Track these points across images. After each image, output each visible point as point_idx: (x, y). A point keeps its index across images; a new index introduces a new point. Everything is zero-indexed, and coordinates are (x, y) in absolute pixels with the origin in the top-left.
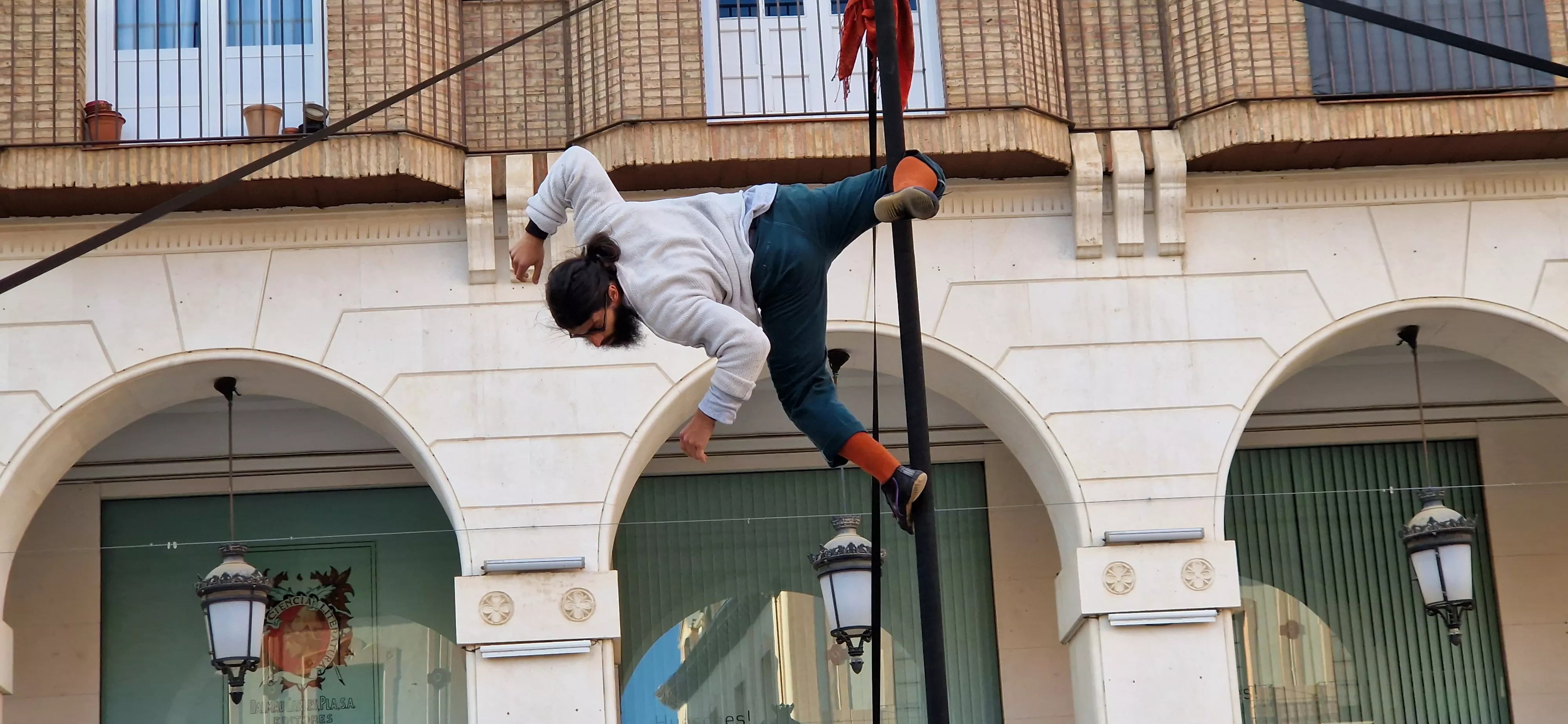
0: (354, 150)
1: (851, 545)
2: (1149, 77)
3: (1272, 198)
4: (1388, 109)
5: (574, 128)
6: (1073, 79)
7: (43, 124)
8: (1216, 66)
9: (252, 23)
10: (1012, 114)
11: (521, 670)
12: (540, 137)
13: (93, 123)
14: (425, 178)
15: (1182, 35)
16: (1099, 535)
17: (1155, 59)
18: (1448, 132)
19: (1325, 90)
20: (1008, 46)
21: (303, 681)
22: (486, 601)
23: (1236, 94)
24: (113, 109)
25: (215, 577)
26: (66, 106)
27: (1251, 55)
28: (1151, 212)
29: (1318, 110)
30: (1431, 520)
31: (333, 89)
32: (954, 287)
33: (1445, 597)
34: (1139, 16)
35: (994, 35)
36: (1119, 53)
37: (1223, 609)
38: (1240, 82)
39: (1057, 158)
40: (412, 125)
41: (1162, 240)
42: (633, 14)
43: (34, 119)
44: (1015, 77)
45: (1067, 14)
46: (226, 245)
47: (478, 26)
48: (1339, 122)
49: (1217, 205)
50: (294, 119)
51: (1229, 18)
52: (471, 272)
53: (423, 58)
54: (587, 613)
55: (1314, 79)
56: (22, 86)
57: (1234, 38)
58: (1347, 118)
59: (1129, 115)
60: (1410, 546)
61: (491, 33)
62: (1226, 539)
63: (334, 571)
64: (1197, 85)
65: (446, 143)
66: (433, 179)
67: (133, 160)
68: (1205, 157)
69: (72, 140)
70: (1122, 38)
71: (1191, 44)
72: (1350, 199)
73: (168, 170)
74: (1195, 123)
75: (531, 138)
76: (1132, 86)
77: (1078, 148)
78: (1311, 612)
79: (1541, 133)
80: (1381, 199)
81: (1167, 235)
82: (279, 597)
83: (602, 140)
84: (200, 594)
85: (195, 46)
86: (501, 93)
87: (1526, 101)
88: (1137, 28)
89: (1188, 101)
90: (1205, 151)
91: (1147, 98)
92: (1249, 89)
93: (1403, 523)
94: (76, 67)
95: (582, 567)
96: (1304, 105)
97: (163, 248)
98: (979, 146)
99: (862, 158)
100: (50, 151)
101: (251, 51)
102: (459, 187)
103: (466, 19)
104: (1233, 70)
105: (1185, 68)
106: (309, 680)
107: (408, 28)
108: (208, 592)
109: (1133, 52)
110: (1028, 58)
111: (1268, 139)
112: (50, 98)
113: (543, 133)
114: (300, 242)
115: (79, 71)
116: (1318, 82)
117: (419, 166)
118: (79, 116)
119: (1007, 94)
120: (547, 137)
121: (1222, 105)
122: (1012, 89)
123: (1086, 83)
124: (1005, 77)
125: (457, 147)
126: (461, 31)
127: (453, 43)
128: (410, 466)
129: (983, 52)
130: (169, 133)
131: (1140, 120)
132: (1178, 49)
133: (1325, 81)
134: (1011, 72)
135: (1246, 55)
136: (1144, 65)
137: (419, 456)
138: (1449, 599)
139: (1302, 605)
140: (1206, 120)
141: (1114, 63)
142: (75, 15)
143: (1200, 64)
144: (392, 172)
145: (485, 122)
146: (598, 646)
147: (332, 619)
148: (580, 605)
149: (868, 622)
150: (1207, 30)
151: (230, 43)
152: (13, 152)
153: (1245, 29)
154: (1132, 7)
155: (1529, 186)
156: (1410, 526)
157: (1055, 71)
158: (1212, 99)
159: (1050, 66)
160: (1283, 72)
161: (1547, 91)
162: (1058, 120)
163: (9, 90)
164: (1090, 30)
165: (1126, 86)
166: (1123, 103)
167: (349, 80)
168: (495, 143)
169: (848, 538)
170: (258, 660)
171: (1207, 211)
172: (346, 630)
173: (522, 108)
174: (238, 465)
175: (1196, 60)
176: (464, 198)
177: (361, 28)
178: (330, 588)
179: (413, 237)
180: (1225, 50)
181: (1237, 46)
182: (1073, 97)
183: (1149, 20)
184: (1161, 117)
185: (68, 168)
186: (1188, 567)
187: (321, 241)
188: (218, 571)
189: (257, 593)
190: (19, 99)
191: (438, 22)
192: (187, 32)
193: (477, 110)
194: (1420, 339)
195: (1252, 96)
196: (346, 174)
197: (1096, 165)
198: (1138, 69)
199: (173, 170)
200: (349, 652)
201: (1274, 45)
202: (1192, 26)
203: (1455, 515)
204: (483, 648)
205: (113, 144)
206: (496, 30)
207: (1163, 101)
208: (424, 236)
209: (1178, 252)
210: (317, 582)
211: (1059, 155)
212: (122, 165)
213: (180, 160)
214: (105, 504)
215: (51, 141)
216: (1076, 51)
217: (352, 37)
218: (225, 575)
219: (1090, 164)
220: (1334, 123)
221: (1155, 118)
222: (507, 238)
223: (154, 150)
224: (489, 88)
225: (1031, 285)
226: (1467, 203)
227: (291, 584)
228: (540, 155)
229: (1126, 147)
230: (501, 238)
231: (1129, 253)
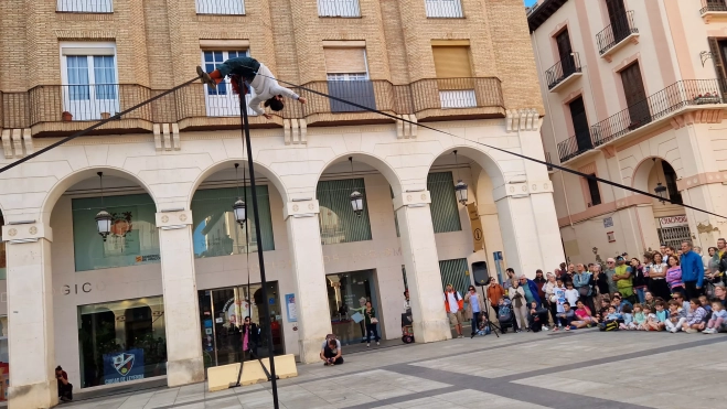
0: (127, 122)
1: (240, 203)
2: (299, 109)
3: (324, 132)
4: (346, 114)
5: (178, 118)
7: (53, 117)
8: (312, 106)
9: (102, 94)
12: (170, 120)
13: (65, 116)
14: (144, 128)
16: (291, 199)
18: (357, 119)
22: (162, 218)
23: (316, 111)
24: (70, 113)
25: (99, 215)
26: (58, 113)
27: (319, 104)
28: (300, 135)
29: (332, 114)
30: (355, 194)
31: (122, 109)
32: (260, 151)
33: (357, 209)
36: (292, 103)
37: (316, 213)
38: (317, 109)
40: (141, 117)
42: (189, 94)
43: (51, 115)
46: (98, 143)
49: (313, 134)
50: (113, 115)
51: (314, 96)
52: (156, 148)
54: (185, 219)
56: (47, 108)
57: (316, 102)
58: (338, 116)
59: (295, 115)
60: (351, 199)
62: (316, 199)
63: (127, 212)
64: (309, 110)
65: (149, 121)
66: (146, 129)
67: (75, 125)
69: (60, 120)
72: (339, 132)
73: (84, 127)
74: (308, 117)
75: (168, 120)
76: (295, 110)
77: (285, 122)
79: (374, 119)
80: (344, 132)
81: (303, 140)
82: (115, 218)
83: (184, 121)
85: (88, 99)
86: (161, 110)
87: (371, 113)
89: (307, 113)
90: (310, 123)
91: (298, 112)
92: (319, 110)
95: (184, 210)
96: (329, 114)
97: (83, 144)
98: (264, 122)
100: (55, 123)
101: (102, 100)
102: (152, 130)
104: (315, 107)
105: (306, 107)
106: (122, 235)
107: (138, 96)
108: (97, 218)
111: (323, 120)
112: (54, 111)
114: (115, 142)
115: (61, 104)
116: (332, 110)
117: (143, 126)
118: (61, 115)
120: (172, 120)
121: (313, 114)
125: (151, 122)
128: (144, 189)
130: (83, 119)
131: (297, 116)
136: (297, 106)
137: (146, 187)
140: (310, 117)
142: (59, 92)
143: (309, 106)
144: (137, 127)
145: (158, 117)
146: (188, 226)
147: (128, 222)
148: (183, 217)
149: (244, 218)
150: (310, 98)
151: (97, 99)
152: (46, 123)
153: (317, 98)
155: (372, 130)
156: (351, 195)
158: (311, 112)
160: (325, 108)
162: (280, 118)
163: (44, 109)
166: (294, 113)
167: (125, 107)
168: (160, 121)
169: (240, 201)
170: (110, 232)
171: (311, 135)
172: (131, 224)
173: (166, 114)
174: (103, 190)
176: (154, 133)
177: (128, 96)
178: (127, 216)
179: (142, 141)
180: (313, 102)
185: (59, 127)
186: (309, 205)
187: (121, 142)
189: (109, 218)
190: (46, 111)
192: (86, 96)
193: (156, 114)
194: (353, 159)
195: (319, 112)
196: (126, 128)
197: (288, 126)
201: (323, 102)
203: (359, 193)
204: (162, 227)
205: (70, 121)
207: (302, 113)
208: (144, 141)
209: (305, 143)
210: (124, 214)
211: (281, 124)
212: (72, 126)
213: (86, 124)
214: (73, 199)
215: (55, 121)
217: (126, 98)
218: (101, 214)
220: (335, 117)
221: (300, 116)
223: (80, 123)
224: (158, 109)
225: (276, 150)
226: (361, 133)
227: (117, 215)
228: (170, 124)
229: (294, 122)
230: (163, 142)
231: (296, 143)
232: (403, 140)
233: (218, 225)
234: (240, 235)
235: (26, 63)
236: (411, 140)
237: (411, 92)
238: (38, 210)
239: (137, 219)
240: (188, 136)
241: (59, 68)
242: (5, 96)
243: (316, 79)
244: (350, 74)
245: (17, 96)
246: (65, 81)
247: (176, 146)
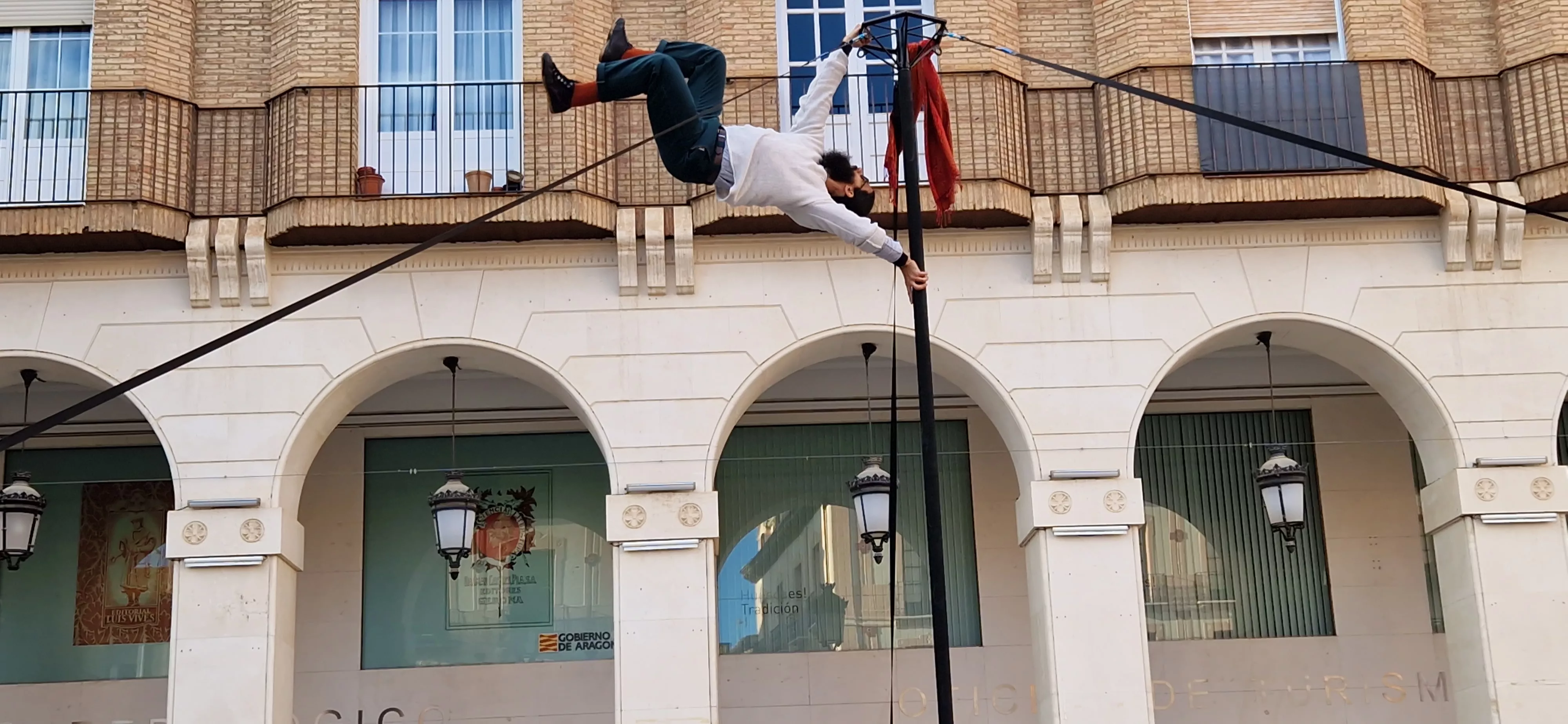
0: (541, 202)
1: (875, 476)
2: (1087, 158)
3: (1171, 243)
4: (1253, 181)
5: (692, 190)
6: (1033, 160)
7: (328, 182)
8: (1134, 151)
9: (473, 114)
10: (991, 183)
11: (650, 558)
12: (669, 196)
13: (362, 182)
14: (590, 223)
15: (1110, 130)
16: (1046, 473)
17: (1091, 145)
18: (1294, 198)
19: (1209, 168)
20: (989, 137)
21: (500, 564)
22: (627, 512)
23: (1147, 170)
24: (377, 172)
25: (441, 493)
26: (344, 170)
27: (1158, 143)
28: (1086, 251)
29: (1204, 181)
30: (1276, 466)
31: (527, 161)
32: (949, 302)
33: (1284, 519)
34: (1081, 116)
35: (981, 129)
36: (1067, 141)
37: (1133, 525)
38: (1150, 162)
39: (1021, 214)
40: (580, 186)
41: (1094, 271)
42: (732, 112)
43: (322, 179)
44: (994, 158)
45: (1030, 114)
46: (452, 266)
47: (626, 118)
48: (1219, 191)
49: (1132, 247)
50: (500, 181)
51: (1143, 117)
52: (621, 287)
53: (589, 140)
54: (696, 520)
55: (1201, 160)
56: (315, 156)
57: (1147, 132)
58: (1224, 188)
59: (1072, 184)
60: (1261, 483)
61: (635, 123)
62: (1135, 477)
63: (523, 489)
64: (1121, 164)
65: (604, 199)
66: (595, 224)
67: (390, 208)
68: (1125, 213)
69: (348, 194)
70: (1069, 132)
71: (1117, 136)
72: (1225, 244)
73: (413, 215)
74: (1118, 190)
75: (663, 197)
76: (1074, 165)
77: (1036, 207)
78: (1192, 526)
79: (1359, 199)
80: (1246, 244)
81: (1097, 267)
82: (486, 507)
83: (711, 198)
84: (431, 505)
85: (433, 129)
86: (642, 165)
87: (1349, 177)
88: (1079, 123)
89: (1114, 175)
90: (1125, 210)
91: (1085, 172)
92: (1156, 167)
93: (1258, 467)
94: (351, 143)
95: (694, 489)
96: (1195, 178)
97: (409, 268)
98: (968, 206)
99: (887, 213)
100: (333, 201)
101: (471, 134)
102: (613, 229)
103: (618, 113)
104: (1146, 154)
105: (1112, 152)
106: (504, 564)
107: (579, 119)
108: (436, 503)
109: (1076, 141)
110: (1003, 145)
111: (1169, 202)
112: (334, 164)
113: (671, 193)
114: (503, 265)
115: (353, 146)
116: (1204, 163)
117: (585, 214)
118: (353, 176)
119: (988, 170)
120: (673, 196)
121: (1137, 178)
122: (991, 166)
123: (1043, 162)
124: (987, 158)
125: (611, 202)
126: (615, 122)
127: (609, 130)
128: (576, 418)
129: (972, 141)
130: (415, 190)
131: (1080, 188)
132: (1108, 139)
133: (1209, 162)
134: (991, 154)
135: (1155, 143)
136: (1084, 150)
137: (583, 411)
138: (1288, 521)
139: (1187, 522)
140: (1126, 189)
141: (1063, 148)
142: (351, 108)
143: (1122, 149)
144: (567, 218)
145: (631, 185)
146: (704, 543)
147: (522, 522)
148: (691, 515)
149: (886, 528)
150: (1128, 126)
151: (456, 128)
152: (308, 201)
153: (1155, 126)
154: (1076, 110)
155: (1350, 236)
156: (1261, 469)
157: (1022, 153)
158: (1130, 174)
159: (1018, 150)
160: (1180, 155)
161: (1362, 171)
162: (1023, 187)
163: (306, 159)
164: (1047, 125)
165: (1071, 165)
166: (1069, 176)
167: (538, 155)
168: (638, 200)
169: (873, 471)
170: (469, 550)
171: (1125, 251)
172: (531, 530)
173: (656, 176)
174: (459, 416)
175: (1119, 147)
176: (615, 237)
177: (546, 119)
178: (521, 501)
179: (581, 263)
180: (1140, 139)
181: (1148, 137)
182: (1034, 172)
183: (1088, 118)
184: (1095, 186)
185: (345, 213)
186: (1108, 496)
187: (517, 265)
188: (443, 489)
189: (469, 504)
190: (312, 165)
191: (599, 115)
192: (427, 120)
193: (626, 175)
194: (1272, 341)
195: (1159, 172)
196: (535, 219)
197: (1049, 219)
198: (1080, 153)
199: (417, 215)
200: (532, 545)
201: (1174, 137)
202: (1118, 123)
203: (1294, 463)
204: (625, 544)
205: (376, 196)
206: (638, 122)
207: (1096, 175)
208: (588, 263)
209: (1105, 279)
210: (511, 497)
211: (1024, 212)
212: (382, 211)
213: (422, 208)
214: (367, 440)
215: (334, 194)
216: (1036, 140)
217: (540, 125)
218: (448, 492)
219: (1044, 218)
220: (1215, 191)
221: (1090, 187)
222: (645, 265)
223: (404, 201)
224: (634, 161)
225: (1002, 301)
226: (1306, 248)
227: (494, 498)
228: (668, 208)
229: (1070, 206)
230: (642, 265)
231: (1072, 279)
232: (1470, 276)
233: (796, 549)
234: (866, 588)
235: (265, 23)
236: (1498, 275)
237: (1505, 103)
238: (268, 469)
239: (550, 516)
240: (720, 246)
241: (355, 33)
242: (204, 118)
243: (1152, 57)
244: (1275, 40)
245: (234, 118)
246: (368, 74)
247: (680, 281)
